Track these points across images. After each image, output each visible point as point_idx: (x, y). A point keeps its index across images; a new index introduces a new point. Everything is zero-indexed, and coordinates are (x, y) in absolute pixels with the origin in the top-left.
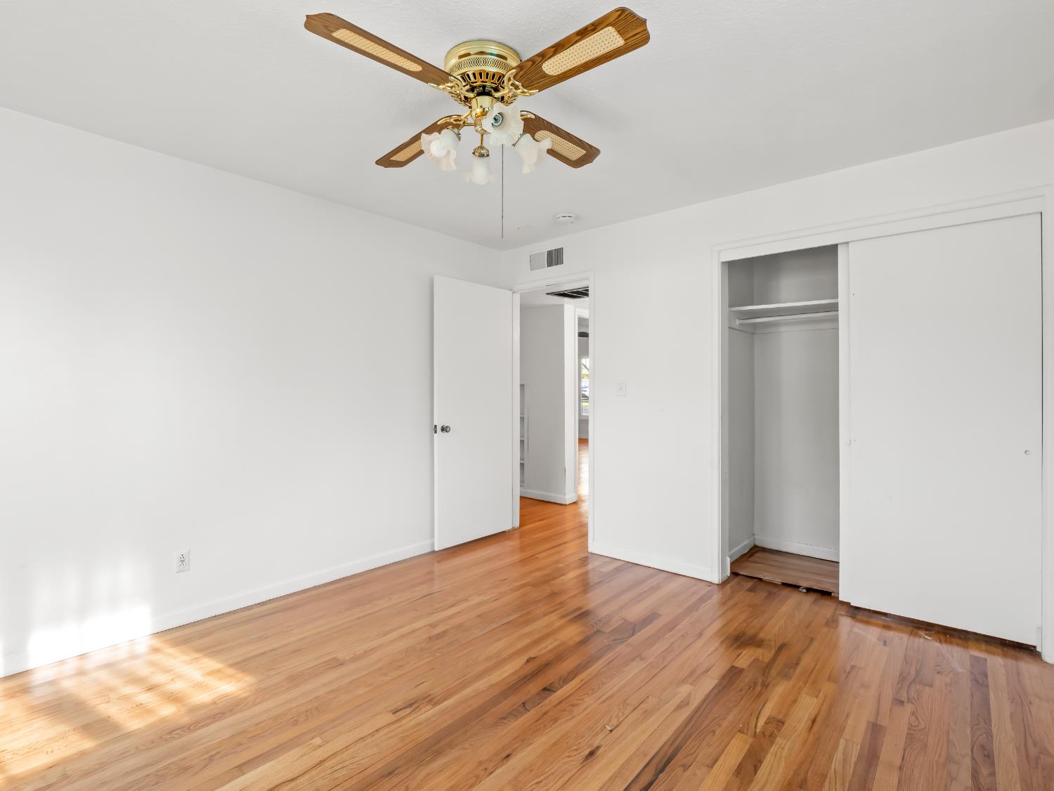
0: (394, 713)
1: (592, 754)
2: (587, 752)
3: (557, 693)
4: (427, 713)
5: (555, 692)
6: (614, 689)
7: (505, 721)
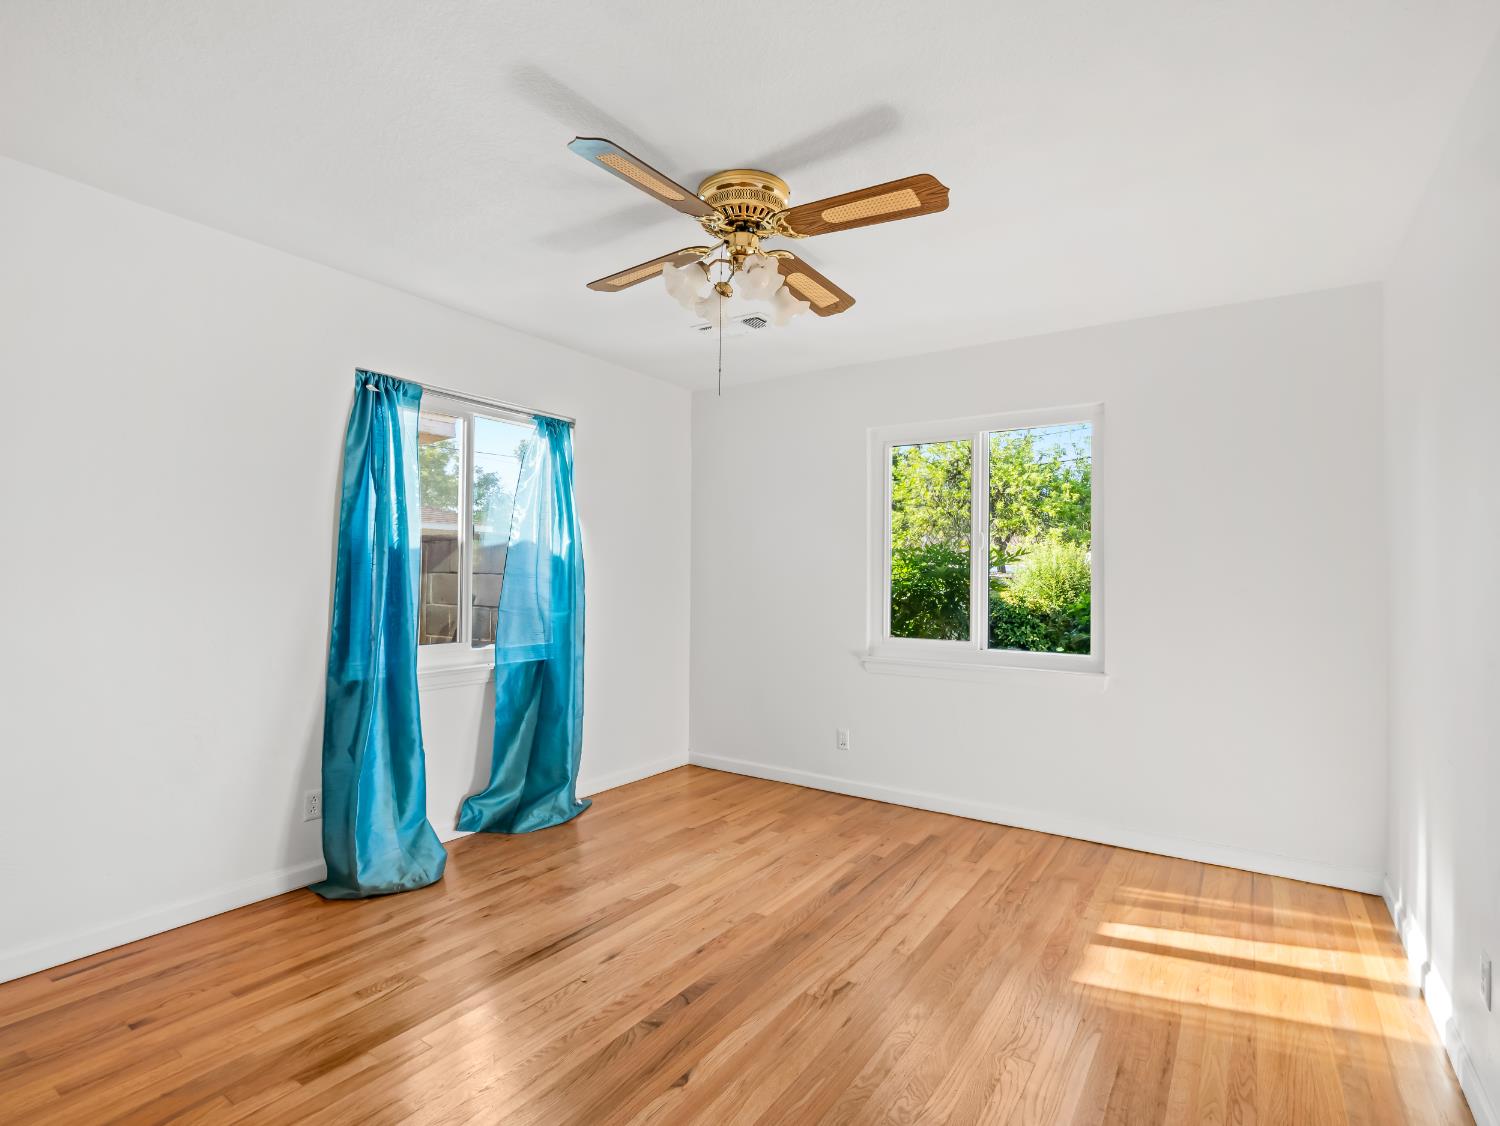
0: (849, 983)
1: (612, 957)
2: (616, 959)
3: (640, 1020)
4: (812, 984)
5: (642, 1022)
6: (550, 1030)
7: (709, 982)
